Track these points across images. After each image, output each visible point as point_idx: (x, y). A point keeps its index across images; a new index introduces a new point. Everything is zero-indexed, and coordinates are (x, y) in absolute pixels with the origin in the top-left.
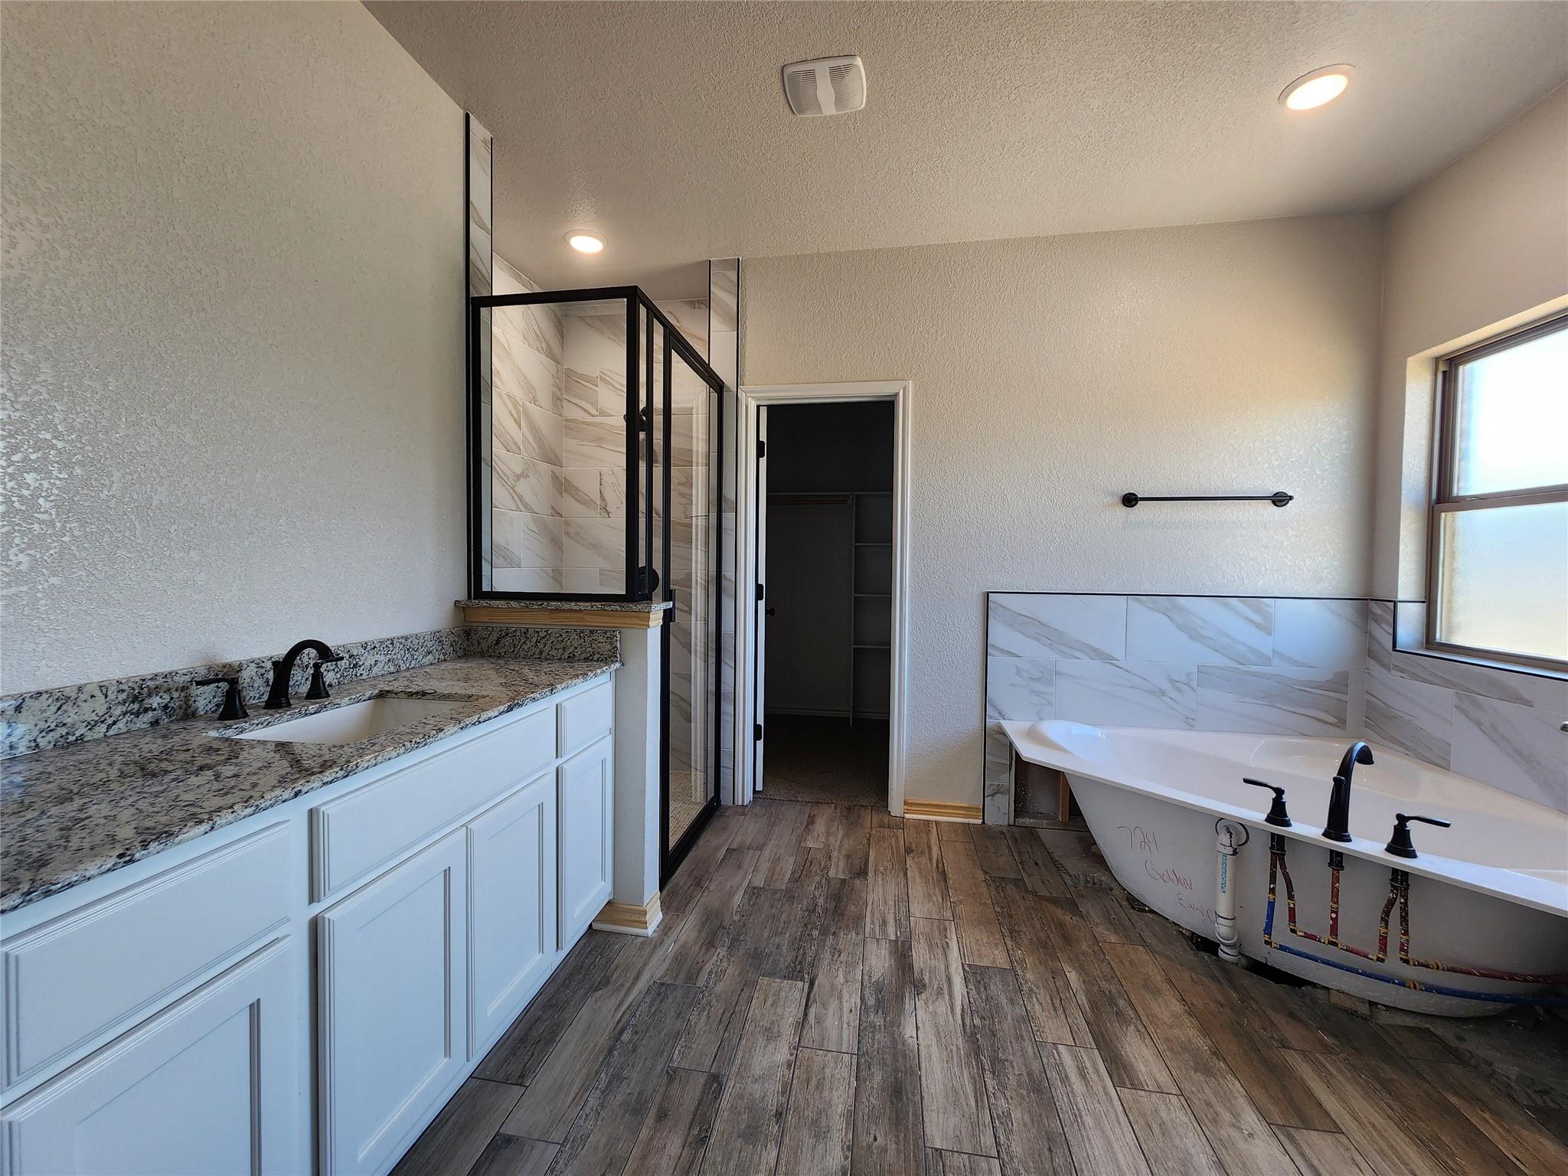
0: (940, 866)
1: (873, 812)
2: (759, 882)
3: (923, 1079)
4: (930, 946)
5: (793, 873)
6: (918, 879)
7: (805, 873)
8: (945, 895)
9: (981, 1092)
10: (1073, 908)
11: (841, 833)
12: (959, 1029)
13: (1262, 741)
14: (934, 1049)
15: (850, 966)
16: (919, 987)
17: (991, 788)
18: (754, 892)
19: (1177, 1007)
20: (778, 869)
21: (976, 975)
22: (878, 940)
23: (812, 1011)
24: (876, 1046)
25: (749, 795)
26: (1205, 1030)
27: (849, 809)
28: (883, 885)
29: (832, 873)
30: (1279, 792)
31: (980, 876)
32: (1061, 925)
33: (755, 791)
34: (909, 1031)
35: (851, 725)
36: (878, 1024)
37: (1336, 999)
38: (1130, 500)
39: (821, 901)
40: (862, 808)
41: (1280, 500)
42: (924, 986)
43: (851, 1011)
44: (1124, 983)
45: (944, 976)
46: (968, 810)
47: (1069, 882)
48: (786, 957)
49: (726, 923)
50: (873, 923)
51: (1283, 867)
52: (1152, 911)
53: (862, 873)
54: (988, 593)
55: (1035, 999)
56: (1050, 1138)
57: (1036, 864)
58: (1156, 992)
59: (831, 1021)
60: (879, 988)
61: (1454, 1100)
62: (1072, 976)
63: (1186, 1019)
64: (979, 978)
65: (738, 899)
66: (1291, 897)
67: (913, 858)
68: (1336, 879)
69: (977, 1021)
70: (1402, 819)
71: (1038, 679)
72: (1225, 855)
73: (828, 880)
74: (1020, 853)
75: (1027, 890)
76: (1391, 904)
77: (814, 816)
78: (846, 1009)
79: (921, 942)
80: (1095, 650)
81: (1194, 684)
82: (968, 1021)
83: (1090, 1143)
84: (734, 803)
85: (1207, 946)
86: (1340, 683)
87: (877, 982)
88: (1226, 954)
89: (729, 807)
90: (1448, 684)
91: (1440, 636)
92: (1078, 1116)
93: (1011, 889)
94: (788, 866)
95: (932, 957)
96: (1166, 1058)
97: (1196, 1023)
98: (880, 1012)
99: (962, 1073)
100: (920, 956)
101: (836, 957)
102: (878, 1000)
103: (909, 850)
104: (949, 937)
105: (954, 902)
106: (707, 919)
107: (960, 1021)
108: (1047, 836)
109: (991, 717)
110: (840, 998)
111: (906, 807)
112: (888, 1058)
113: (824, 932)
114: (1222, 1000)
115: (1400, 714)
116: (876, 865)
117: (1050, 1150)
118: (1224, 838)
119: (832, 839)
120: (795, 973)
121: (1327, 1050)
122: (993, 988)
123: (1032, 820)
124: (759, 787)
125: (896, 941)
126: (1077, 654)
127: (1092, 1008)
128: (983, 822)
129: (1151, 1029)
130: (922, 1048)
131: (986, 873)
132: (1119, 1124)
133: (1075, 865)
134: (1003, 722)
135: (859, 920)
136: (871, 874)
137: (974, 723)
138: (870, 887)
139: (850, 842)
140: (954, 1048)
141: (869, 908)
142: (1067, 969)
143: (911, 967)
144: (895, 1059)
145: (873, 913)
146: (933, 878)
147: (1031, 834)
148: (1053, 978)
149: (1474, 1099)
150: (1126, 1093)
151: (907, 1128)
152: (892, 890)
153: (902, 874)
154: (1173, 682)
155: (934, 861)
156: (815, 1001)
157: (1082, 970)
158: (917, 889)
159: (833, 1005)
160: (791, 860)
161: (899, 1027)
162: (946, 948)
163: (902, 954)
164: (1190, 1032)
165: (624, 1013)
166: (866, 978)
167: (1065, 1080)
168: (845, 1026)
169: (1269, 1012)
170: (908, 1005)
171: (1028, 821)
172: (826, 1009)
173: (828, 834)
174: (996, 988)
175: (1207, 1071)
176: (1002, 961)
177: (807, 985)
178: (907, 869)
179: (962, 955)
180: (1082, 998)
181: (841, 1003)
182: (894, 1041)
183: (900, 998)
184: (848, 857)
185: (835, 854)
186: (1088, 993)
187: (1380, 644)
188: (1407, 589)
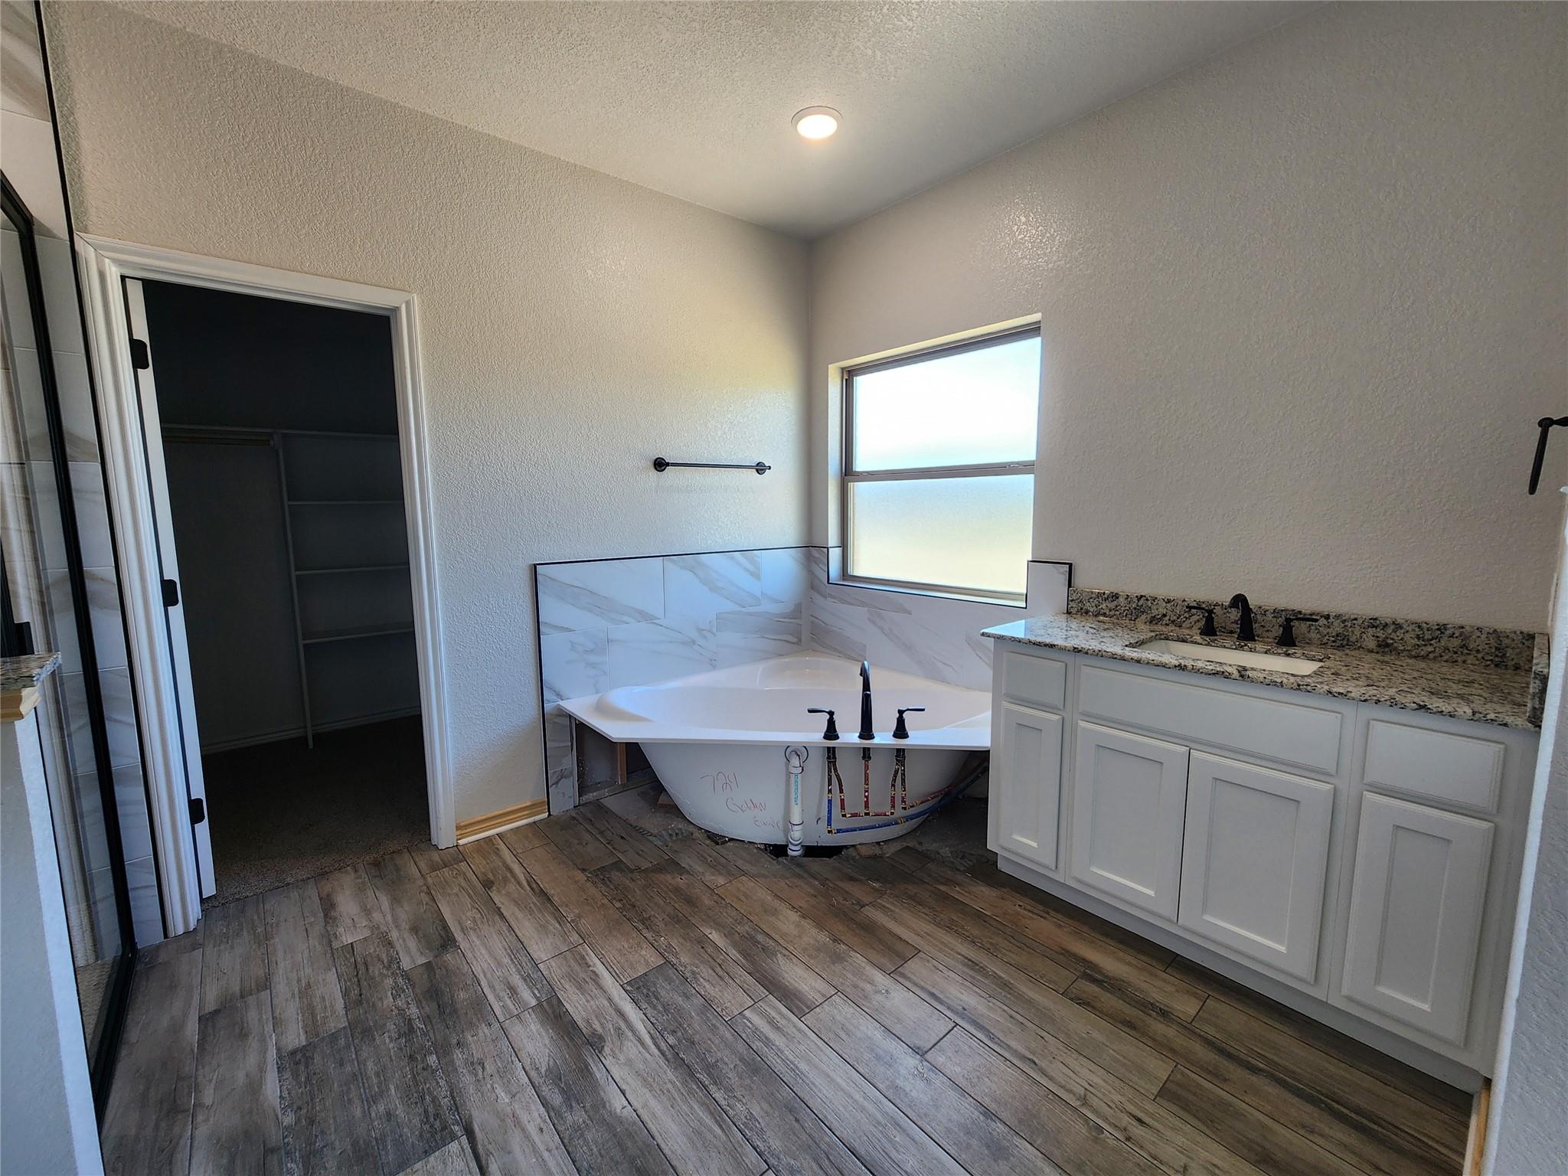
0: (534, 886)
1: (412, 854)
2: (295, 1037)
3: (663, 1146)
4: (580, 988)
5: (346, 994)
6: (520, 915)
7: (364, 984)
8: (560, 918)
9: (719, 1113)
10: (678, 868)
11: (385, 902)
12: (662, 1062)
13: (760, 668)
14: (653, 1103)
15: (504, 1073)
16: (596, 1043)
17: (555, 777)
18: (295, 1061)
19: (794, 916)
20: (317, 1001)
21: (640, 989)
22: (518, 1016)
25: (195, 911)
26: (820, 925)
27: (376, 864)
28: (484, 945)
29: (406, 964)
30: (831, 713)
31: (581, 877)
32: (677, 890)
33: (202, 901)
34: (618, 1103)
35: (311, 746)
36: (581, 1120)
37: (864, 851)
38: (660, 465)
39: (413, 1011)
40: (395, 855)
41: (760, 468)
42: (601, 1038)
43: (541, 1130)
44: (751, 918)
45: (613, 1013)
46: (533, 808)
47: (659, 843)
48: (409, 1120)
49: (274, 1137)
50: (499, 999)
51: (836, 770)
52: (731, 840)
53: (447, 942)
54: (535, 566)
55: (702, 980)
56: (792, 1111)
57: (622, 838)
58: (775, 912)
59: (525, 1163)
60: (555, 1076)
61: (943, 888)
62: (714, 936)
63: (804, 922)
64: (645, 991)
65: (272, 1089)
66: (841, 791)
67: (499, 891)
68: (867, 767)
69: (671, 1040)
70: (901, 712)
71: (592, 651)
72: (796, 775)
73: (406, 976)
74: (601, 833)
75: (632, 871)
76: (896, 772)
77: (328, 895)
79: (567, 987)
80: (640, 612)
81: (714, 630)
82: (663, 1045)
83: (816, 1086)
84: (166, 936)
85: (778, 851)
86: (797, 612)
87: (549, 1070)
88: (795, 851)
89: (158, 947)
90: (863, 604)
92: (795, 1069)
93: (616, 875)
94: (331, 989)
95: (589, 998)
96: (813, 968)
97: (811, 922)
98: (574, 1105)
99: (692, 1108)
100: (576, 1005)
101: (480, 1072)
102: (563, 1092)
103: (488, 884)
104: (592, 964)
105: (573, 921)
106: (232, 1160)
107: (656, 1051)
108: (611, 803)
109: (549, 701)
110: (517, 1122)
111: (459, 832)
112: (615, 1152)
113: (443, 1050)
114: (812, 892)
115: (834, 629)
116: (459, 923)
117: (797, 1120)
118: (795, 761)
119: (377, 916)
120: (435, 1137)
121: (881, 893)
122: (663, 993)
123: (595, 794)
124: (210, 889)
125: (540, 1004)
126: (626, 618)
127: (745, 958)
128: (550, 815)
129: (791, 948)
130: (640, 1111)
131: (583, 870)
132: (822, 1051)
133: (652, 822)
134: (562, 703)
135: (480, 1005)
136: (458, 936)
137: (529, 711)
138: (469, 955)
139: (407, 908)
140: (669, 1086)
141: (484, 983)
142: (707, 931)
143: (573, 1023)
144: (623, 1149)
145: (492, 987)
146: (535, 904)
147: (598, 807)
148: (703, 948)
149: (949, 882)
150: (809, 1018)
152: (498, 945)
153: (497, 918)
154: (700, 630)
155: (525, 883)
156: (489, 1153)
157: (719, 926)
158: (527, 929)
159: (516, 1141)
160: (332, 976)
161: (604, 1106)
162: (595, 977)
163: (554, 1014)
164: (813, 935)
166: (533, 1074)
167: (767, 1042)
168: (546, 1155)
169: (840, 884)
170: (599, 1073)
171: (591, 796)
172: (509, 1153)
173: (367, 912)
174: (665, 991)
175: (837, 958)
176: (655, 960)
177: (464, 1140)
178: (499, 909)
179: (616, 977)
180: (733, 953)
181: (523, 1130)
182: (610, 1128)
183: (585, 1071)
184: (415, 930)
185: (394, 935)
186: (735, 945)
187: (819, 579)
188: (833, 539)
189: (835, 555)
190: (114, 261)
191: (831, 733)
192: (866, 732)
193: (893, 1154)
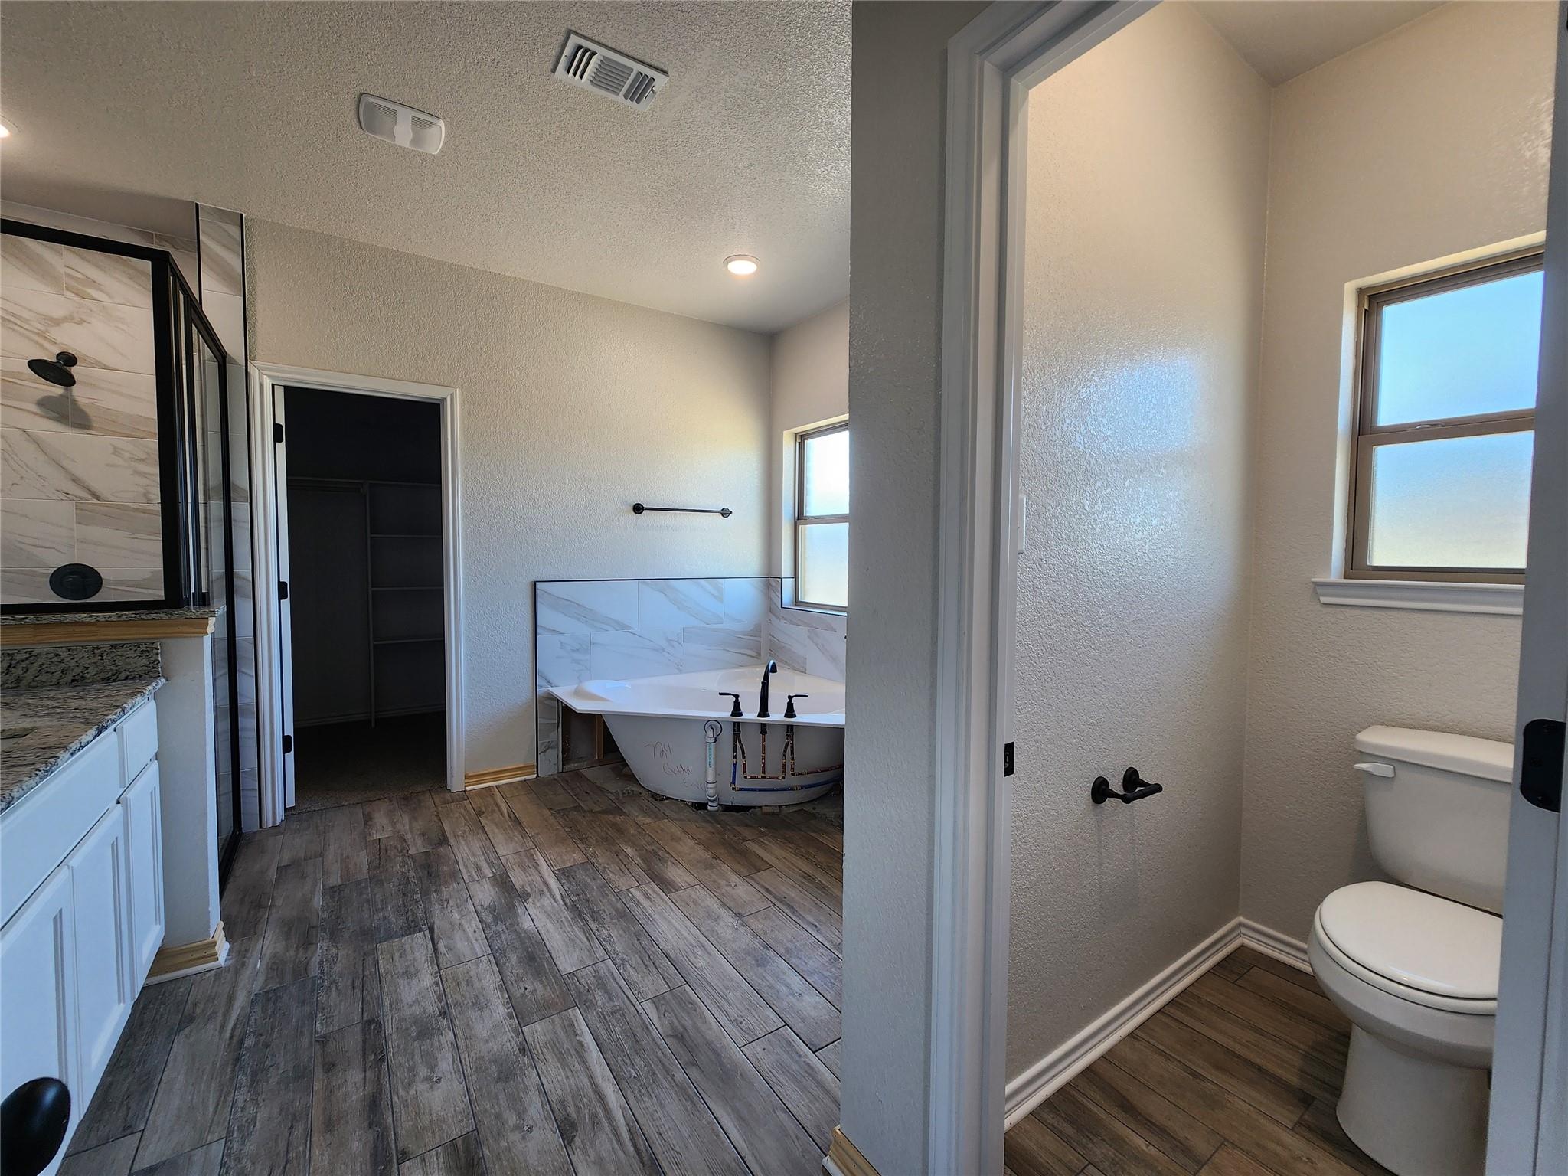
0: (512, 816)
1: (433, 794)
2: (335, 880)
3: (547, 944)
4: (524, 870)
5: (370, 863)
6: (496, 831)
7: (383, 859)
8: (523, 834)
9: (588, 933)
10: (620, 812)
11: (406, 819)
12: (563, 908)
13: (720, 674)
14: (550, 926)
15: (460, 907)
16: (524, 896)
17: (543, 746)
18: (332, 892)
19: (691, 843)
20: (351, 866)
21: (563, 874)
22: (478, 881)
23: (441, 946)
24: (505, 942)
25: (280, 814)
26: (707, 849)
27: (405, 798)
28: (467, 844)
29: (412, 851)
30: (737, 696)
31: (547, 813)
32: (614, 825)
33: (286, 810)
34: (527, 924)
35: (373, 725)
36: (501, 929)
37: (765, 810)
38: (638, 509)
39: (412, 873)
40: (420, 794)
41: (725, 513)
42: (529, 895)
43: (475, 932)
44: (660, 842)
45: (541, 883)
46: (524, 769)
47: (612, 797)
48: (396, 922)
49: (314, 922)
50: (468, 871)
51: (740, 742)
52: (668, 798)
53: (443, 841)
54: (535, 582)
55: (609, 872)
56: (637, 936)
57: (587, 793)
58: (678, 840)
59: (461, 945)
60: (492, 909)
61: (813, 834)
62: (629, 850)
63: (697, 847)
64: (567, 875)
65: (317, 901)
66: (744, 758)
67: (486, 817)
68: (764, 740)
69: (574, 899)
70: (790, 698)
71: (578, 650)
72: (710, 743)
73: (412, 857)
74: (573, 789)
75: (585, 812)
76: (787, 745)
77: (369, 813)
78: (471, 935)
79: (516, 869)
80: (618, 622)
81: (681, 641)
82: (568, 901)
83: (659, 926)
84: (261, 827)
85: (702, 806)
86: (757, 631)
87: (489, 906)
88: (712, 807)
89: (255, 833)
90: (805, 624)
91: (801, 599)
92: (649, 917)
93: (573, 814)
94: (362, 861)
95: (528, 875)
96: (690, 870)
97: (702, 847)
98: (499, 923)
99: (574, 929)
100: (518, 878)
101: (446, 904)
102: (494, 916)
103: (480, 813)
104: (537, 859)
105: (532, 836)
106: (290, 929)
107: (562, 903)
108: (588, 773)
109: (541, 687)
110: (461, 927)
111: (466, 781)
112: (517, 945)
113: (426, 893)
114: (713, 831)
115: (784, 645)
116: (454, 832)
117: (638, 940)
118: (710, 733)
119: (399, 826)
120: (411, 928)
121: (763, 834)
122: (579, 876)
123: (576, 765)
124: (291, 803)
125: (494, 876)
126: (606, 627)
127: (645, 862)
128: (538, 776)
129: (680, 860)
130: (541, 931)
131: (550, 809)
132: (673, 911)
133: (614, 786)
134: (551, 689)
135: (455, 875)
136: (452, 841)
137: (526, 694)
138: (456, 849)
139: (420, 823)
140: (563, 919)
141: (461, 863)
142: (624, 847)
143: (513, 887)
144: (522, 943)
145: (466, 866)
146: (509, 826)
147: (577, 774)
148: (617, 855)
150: (673, 895)
151: (545, 972)
152: (476, 846)
153: (480, 831)
154: (669, 641)
155: (506, 814)
156: (440, 938)
157: (634, 845)
158: (498, 838)
159: (458, 935)
160: (363, 854)
161: (518, 925)
162: (536, 866)
163: (503, 882)
164: (701, 853)
165: (233, 1029)
166: (479, 908)
167: (638, 904)
168: (474, 942)
169: (736, 828)
170: (520, 909)
171: (572, 766)
172: (452, 940)
173: (393, 823)
174: (581, 875)
175: (711, 867)
176: (578, 857)
177: (427, 932)
178: (483, 827)
179: (550, 866)
180: (638, 860)
181: (464, 931)
182: (518, 934)
183: (512, 908)
184: (423, 834)
185: (408, 836)
186: (640, 856)
187: (775, 604)
188: (786, 570)
189: (788, 585)
190: (269, 376)
191: (737, 711)
192: (764, 711)
193: (693, 959)
